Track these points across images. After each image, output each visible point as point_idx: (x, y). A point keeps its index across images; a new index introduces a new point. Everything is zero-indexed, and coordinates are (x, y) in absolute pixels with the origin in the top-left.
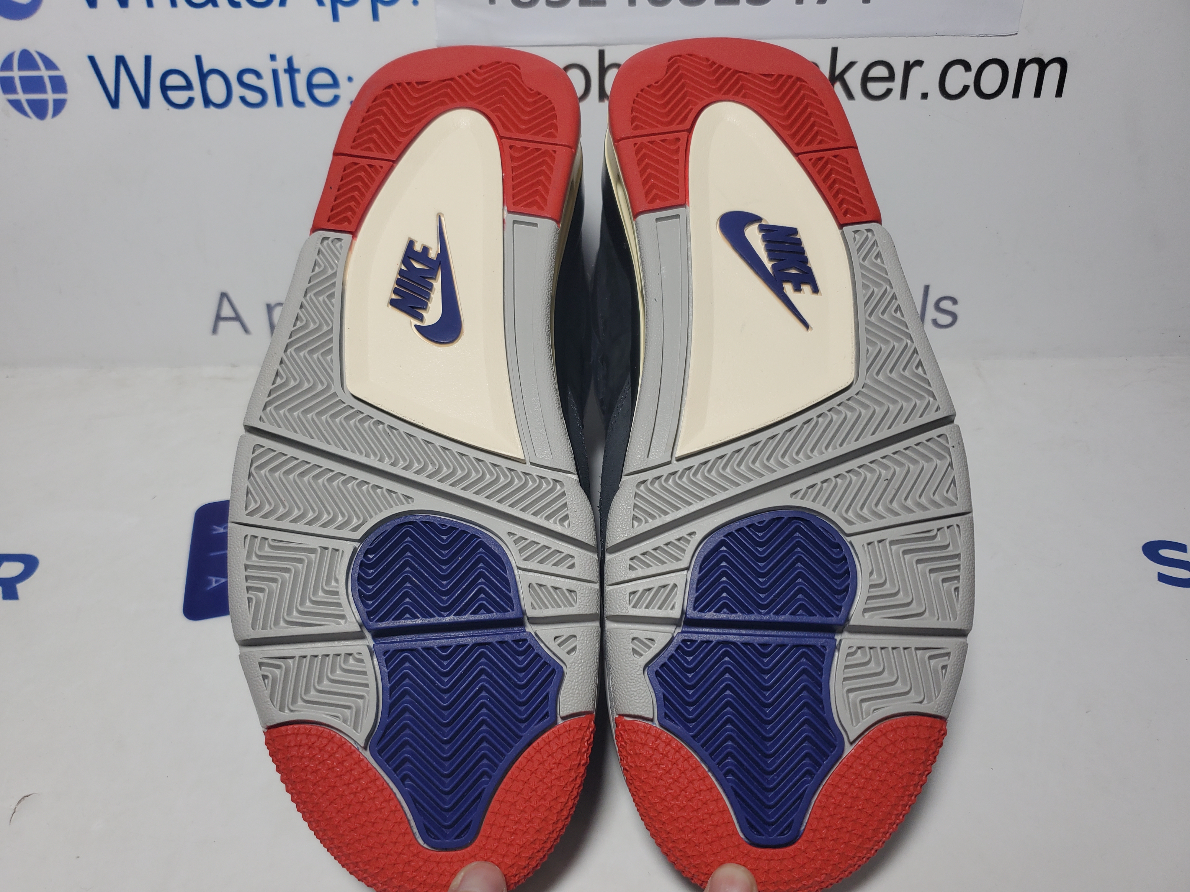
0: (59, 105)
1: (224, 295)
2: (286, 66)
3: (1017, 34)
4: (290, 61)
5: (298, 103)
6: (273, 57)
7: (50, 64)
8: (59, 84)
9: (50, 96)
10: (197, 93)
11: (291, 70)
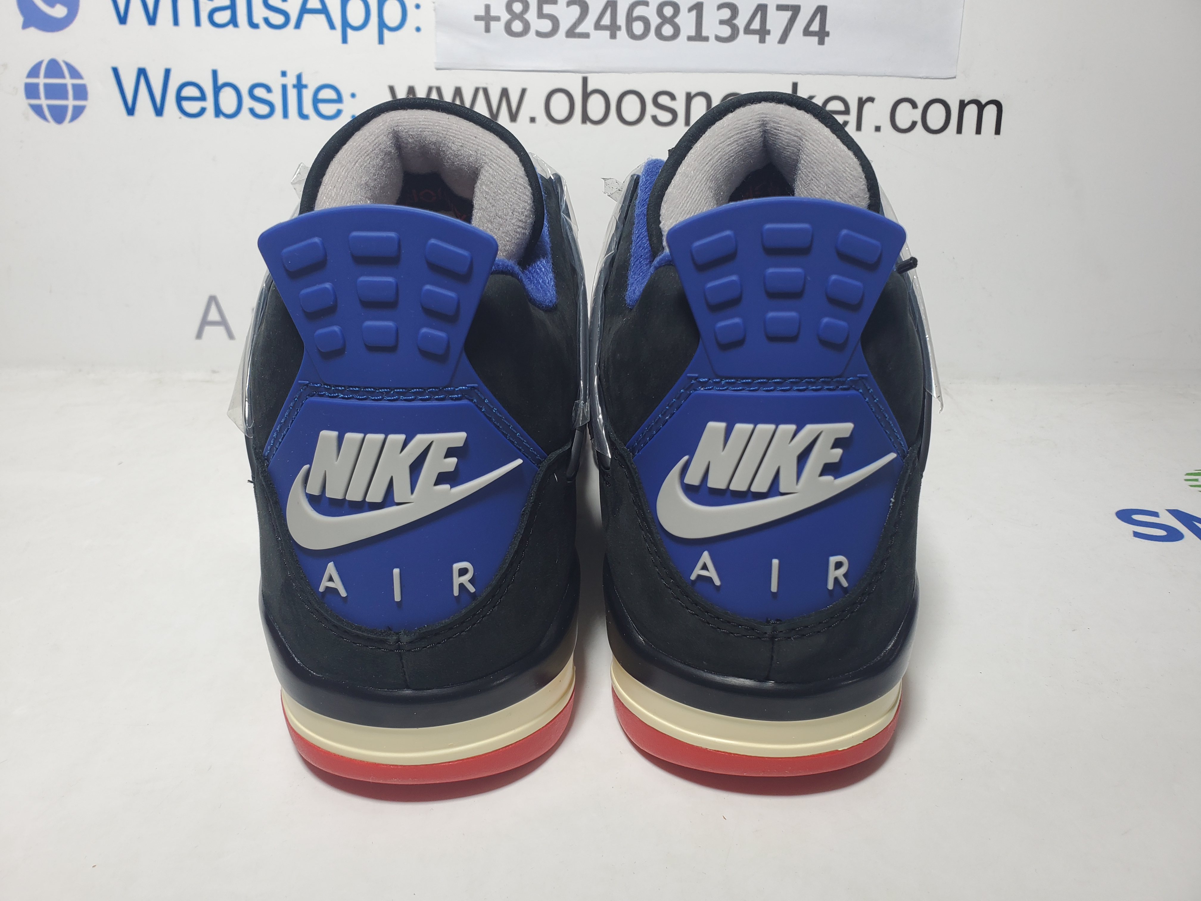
0: (78, 111)
1: (213, 299)
2: (294, 81)
3: (955, 77)
4: (299, 77)
5: (303, 116)
6: (284, 74)
7: (75, 73)
8: (81, 92)
9: (71, 103)
10: (209, 104)
11: (300, 86)
